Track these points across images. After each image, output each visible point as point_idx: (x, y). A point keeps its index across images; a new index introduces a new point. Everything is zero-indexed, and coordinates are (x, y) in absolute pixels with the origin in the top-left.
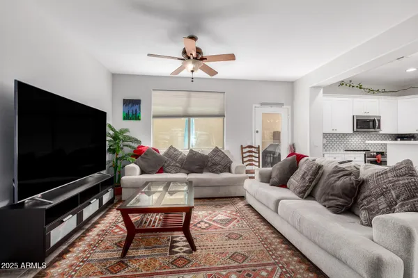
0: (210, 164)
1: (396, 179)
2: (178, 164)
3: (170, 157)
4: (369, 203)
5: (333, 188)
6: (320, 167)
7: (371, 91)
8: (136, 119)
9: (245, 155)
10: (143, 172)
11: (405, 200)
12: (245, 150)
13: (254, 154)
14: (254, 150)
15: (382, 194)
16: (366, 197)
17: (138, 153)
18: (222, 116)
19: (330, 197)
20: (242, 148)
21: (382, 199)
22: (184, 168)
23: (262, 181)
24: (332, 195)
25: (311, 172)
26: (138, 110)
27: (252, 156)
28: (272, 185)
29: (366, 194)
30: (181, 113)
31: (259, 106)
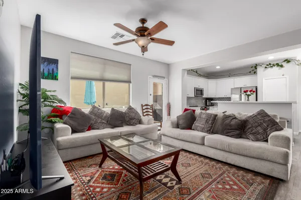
0: (127, 119)
1: (263, 118)
2: (103, 121)
3: (95, 115)
4: (251, 131)
5: (230, 126)
6: (216, 115)
7: (200, 75)
8: (52, 79)
9: (144, 111)
10: (74, 131)
11: (272, 127)
12: (144, 108)
13: (149, 110)
14: (149, 107)
15: (259, 126)
16: (249, 128)
17: (60, 113)
18: (129, 82)
19: (230, 131)
20: (142, 106)
21: (259, 128)
22: (109, 124)
23: (173, 127)
24: (230, 130)
25: (212, 118)
26: (55, 70)
27: (148, 112)
28: (182, 129)
29: (250, 126)
30: (99, 78)
31: (152, 77)
